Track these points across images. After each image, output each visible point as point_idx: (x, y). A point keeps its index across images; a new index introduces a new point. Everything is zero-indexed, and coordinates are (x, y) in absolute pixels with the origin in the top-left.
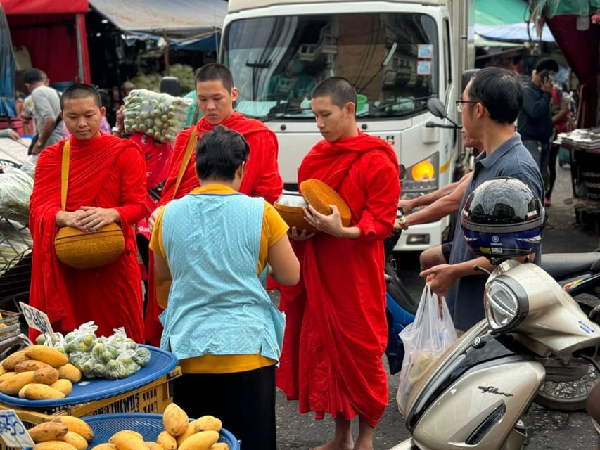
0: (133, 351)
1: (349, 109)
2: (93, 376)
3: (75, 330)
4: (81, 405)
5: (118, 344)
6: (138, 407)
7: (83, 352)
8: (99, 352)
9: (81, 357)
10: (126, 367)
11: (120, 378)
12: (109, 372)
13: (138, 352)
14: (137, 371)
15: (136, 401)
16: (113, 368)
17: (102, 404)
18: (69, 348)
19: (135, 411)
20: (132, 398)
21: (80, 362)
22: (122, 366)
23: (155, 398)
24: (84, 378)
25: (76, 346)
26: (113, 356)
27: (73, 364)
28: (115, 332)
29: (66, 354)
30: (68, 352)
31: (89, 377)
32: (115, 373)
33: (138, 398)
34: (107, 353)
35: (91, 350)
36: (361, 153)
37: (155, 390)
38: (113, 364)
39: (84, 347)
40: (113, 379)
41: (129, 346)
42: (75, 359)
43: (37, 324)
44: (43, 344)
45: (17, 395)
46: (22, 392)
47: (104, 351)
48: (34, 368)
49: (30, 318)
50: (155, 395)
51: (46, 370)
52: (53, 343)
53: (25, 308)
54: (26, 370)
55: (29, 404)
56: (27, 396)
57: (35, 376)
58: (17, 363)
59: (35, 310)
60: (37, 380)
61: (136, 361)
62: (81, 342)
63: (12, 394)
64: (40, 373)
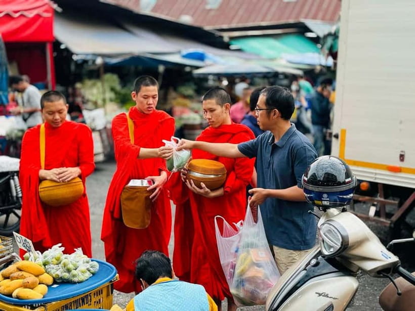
0: (87, 264)
1: (226, 108)
2: (61, 281)
3: (49, 249)
4: (54, 303)
5: (78, 259)
6: (90, 302)
7: (54, 265)
8: (65, 265)
9: (53, 268)
10: (83, 275)
11: (79, 282)
12: (72, 278)
13: (91, 265)
14: (90, 277)
15: (89, 297)
16: (74, 276)
17: (68, 302)
18: (45, 262)
19: (89, 305)
20: (86, 296)
21: (52, 271)
22: (80, 274)
23: (101, 296)
24: (55, 282)
25: (50, 261)
26: (74, 268)
27: (48, 273)
28: (75, 251)
29: (43, 266)
30: (45, 265)
31: (58, 281)
32: (76, 279)
33: (91, 296)
34: (71, 266)
35: (60, 263)
36: (234, 134)
37: (102, 290)
38: (74, 273)
39: (55, 262)
40: (75, 283)
41: (85, 261)
42: (49, 270)
43: (25, 246)
44: (28, 260)
45: (10, 295)
46: (14, 294)
47: (69, 264)
48: (23, 277)
49: (20, 243)
50: (102, 293)
51: (31, 279)
52: (36, 258)
53: (17, 236)
54: (17, 278)
55: (18, 302)
56: (18, 297)
57: (24, 283)
58: (11, 273)
59: (24, 238)
60: (25, 286)
61: (89, 271)
62: (53, 258)
63: (6, 294)
64: (26, 281)
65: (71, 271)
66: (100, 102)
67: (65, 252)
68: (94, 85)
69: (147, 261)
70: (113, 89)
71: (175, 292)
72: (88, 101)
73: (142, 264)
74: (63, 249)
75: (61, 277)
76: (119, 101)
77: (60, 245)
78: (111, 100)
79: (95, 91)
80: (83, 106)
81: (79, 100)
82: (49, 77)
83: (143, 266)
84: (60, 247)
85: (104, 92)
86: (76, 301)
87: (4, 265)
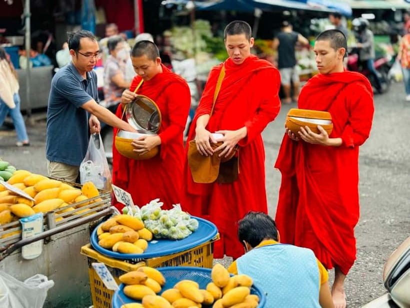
0: (186, 221)
1: (341, 53)
2: (160, 237)
3: (148, 205)
4: (154, 259)
5: (176, 216)
7: (153, 220)
8: (164, 221)
9: (152, 224)
10: (182, 232)
11: (179, 239)
12: (172, 235)
13: (190, 222)
14: (190, 235)
15: (189, 256)
16: (173, 233)
17: (168, 258)
18: (144, 217)
19: (189, 263)
20: (187, 254)
21: (151, 227)
22: (180, 231)
23: (202, 255)
24: (154, 238)
25: (149, 216)
26: (174, 224)
27: (147, 229)
28: (173, 207)
29: (142, 221)
30: (143, 220)
32: (175, 236)
33: (191, 254)
34: (170, 222)
35: (159, 218)
36: (346, 84)
37: (202, 249)
38: (173, 230)
39: (154, 217)
40: (174, 240)
41: (184, 217)
42: (148, 225)
43: (123, 200)
44: (127, 214)
45: (111, 249)
46: (115, 248)
47: (168, 220)
48: (122, 231)
49: (119, 196)
50: (202, 252)
51: (130, 233)
52: (133, 213)
53: (115, 189)
54: (117, 232)
55: (120, 256)
56: (118, 251)
57: (124, 237)
58: (111, 227)
59: (122, 191)
60: (125, 240)
61: (188, 228)
62: (152, 213)
63: (106, 247)
64: (127, 235)
65: (170, 227)
66: (190, 51)
67: (162, 208)
68: (184, 32)
69: (250, 222)
70: (204, 37)
71: (281, 256)
72: (178, 50)
73: (245, 224)
74: (162, 204)
75: (160, 234)
76: (210, 50)
77: (158, 200)
78: (202, 49)
79: (185, 39)
80: (173, 56)
81: (168, 49)
82: (137, 24)
83: (246, 226)
84: (158, 202)
85: (195, 40)
86: (176, 259)
87: (103, 219)
